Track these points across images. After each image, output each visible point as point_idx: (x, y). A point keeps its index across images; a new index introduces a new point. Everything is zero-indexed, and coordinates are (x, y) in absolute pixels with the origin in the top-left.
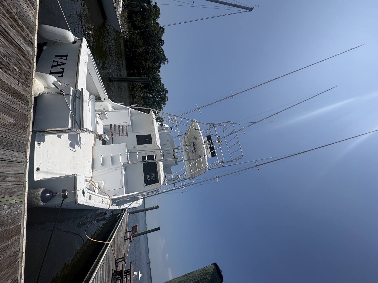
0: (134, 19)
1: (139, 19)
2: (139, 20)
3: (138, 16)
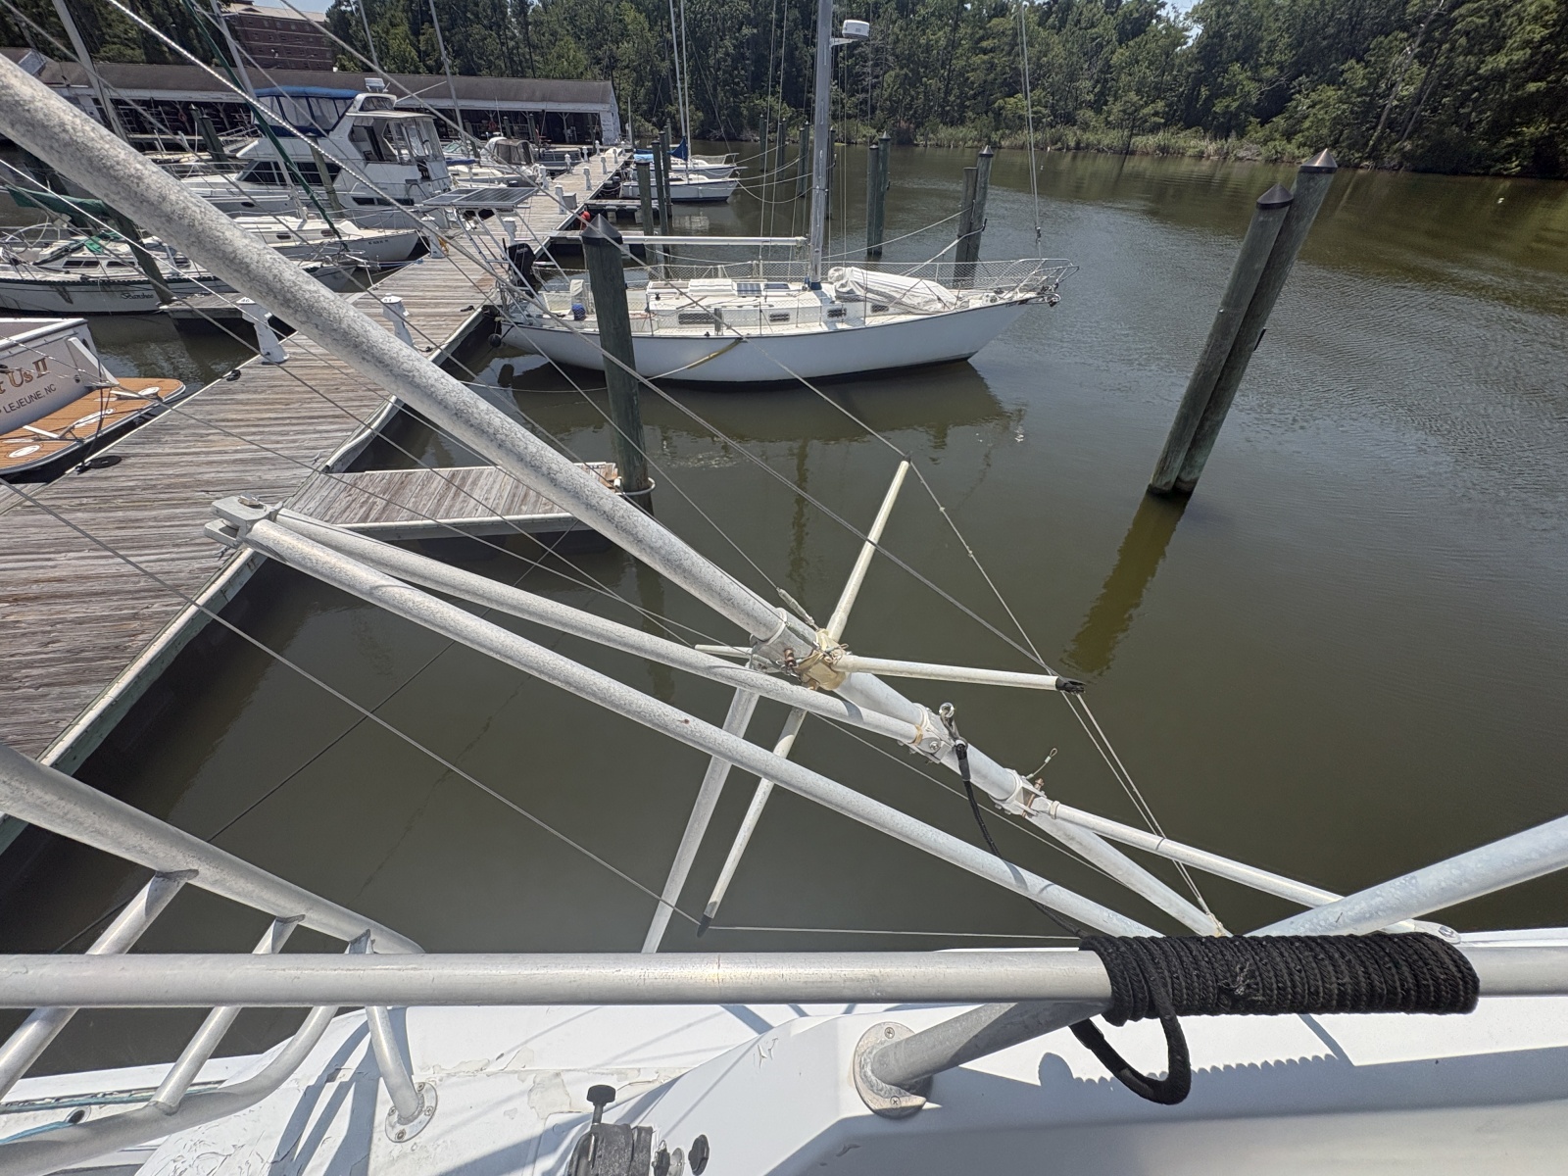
0: (1235, 105)
1: (1241, 77)
2: (1249, 74)
3: (1228, 80)
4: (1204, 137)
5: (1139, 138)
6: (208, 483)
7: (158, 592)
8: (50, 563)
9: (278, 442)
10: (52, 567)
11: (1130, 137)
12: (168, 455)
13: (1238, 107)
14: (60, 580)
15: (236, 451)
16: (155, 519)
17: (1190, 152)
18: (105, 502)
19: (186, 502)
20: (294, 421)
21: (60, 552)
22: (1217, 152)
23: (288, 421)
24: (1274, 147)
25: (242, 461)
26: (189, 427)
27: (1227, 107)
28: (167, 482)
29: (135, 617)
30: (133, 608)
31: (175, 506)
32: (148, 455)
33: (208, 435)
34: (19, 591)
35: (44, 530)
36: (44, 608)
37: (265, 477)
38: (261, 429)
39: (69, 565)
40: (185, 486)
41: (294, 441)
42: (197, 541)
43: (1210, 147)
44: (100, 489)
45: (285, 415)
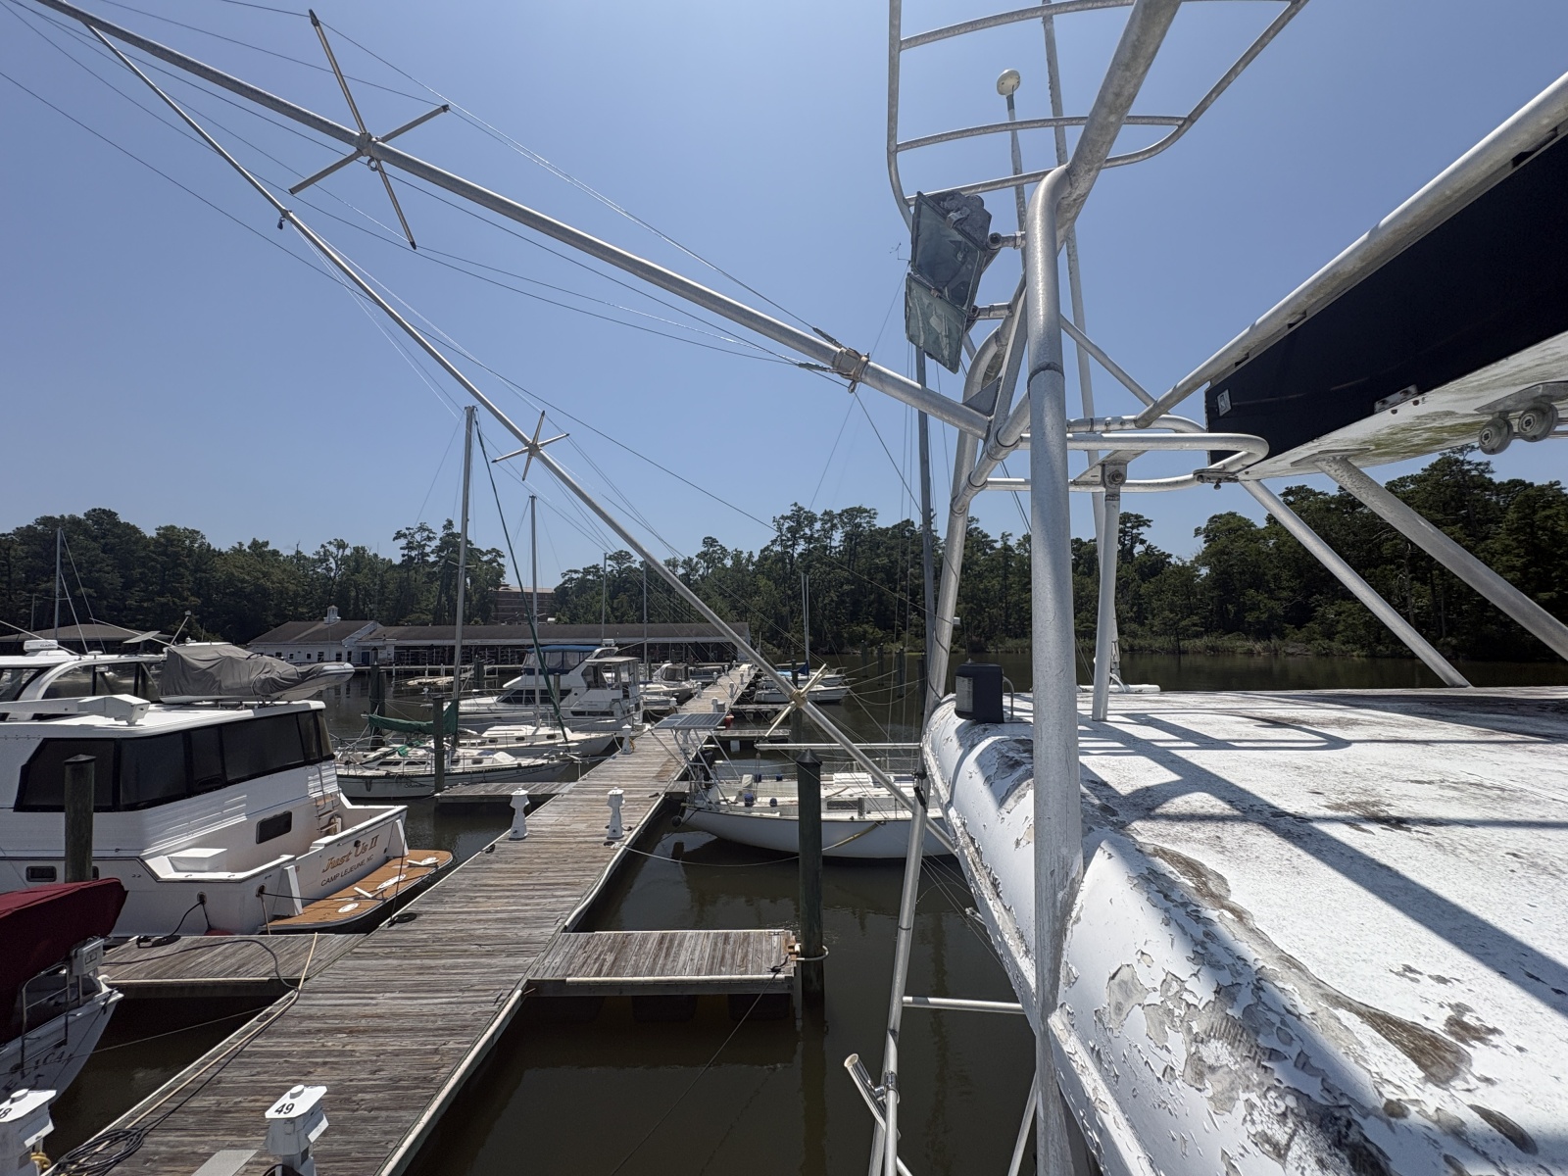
1: (1260, 598)
4: (1247, 640)
5: (1186, 642)
6: (480, 937)
7: (451, 1031)
8: (374, 1002)
9: (527, 905)
10: (376, 1005)
11: (1178, 640)
12: (449, 913)
13: (1268, 618)
14: (380, 1017)
15: (497, 912)
16: (444, 967)
17: (1239, 650)
18: (408, 951)
19: (464, 954)
20: (537, 887)
21: (379, 993)
22: (1264, 649)
23: (531, 887)
24: (1319, 644)
25: (501, 920)
26: (461, 890)
27: (1258, 617)
28: (449, 935)
29: (436, 1052)
30: (434, 1044)
31: (459, 957)
32: (434, 913)
33: (476, 897)
34: (351, 1024)
35: (368, 973)
36: (371, 1040)
37: (520, 934)
38: (514, 893)
39: (386, 1004)
40: (462, 940)
41: (538, 904)
42: (476, 988)
43: (1257, 646)
44: (403, 940)
45: (529, 882)
